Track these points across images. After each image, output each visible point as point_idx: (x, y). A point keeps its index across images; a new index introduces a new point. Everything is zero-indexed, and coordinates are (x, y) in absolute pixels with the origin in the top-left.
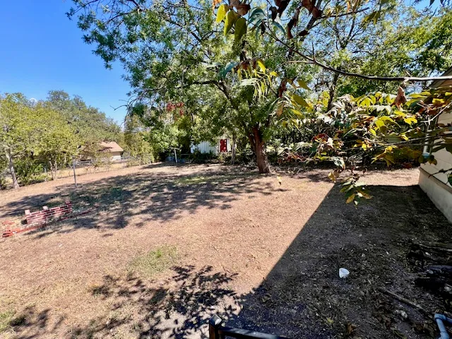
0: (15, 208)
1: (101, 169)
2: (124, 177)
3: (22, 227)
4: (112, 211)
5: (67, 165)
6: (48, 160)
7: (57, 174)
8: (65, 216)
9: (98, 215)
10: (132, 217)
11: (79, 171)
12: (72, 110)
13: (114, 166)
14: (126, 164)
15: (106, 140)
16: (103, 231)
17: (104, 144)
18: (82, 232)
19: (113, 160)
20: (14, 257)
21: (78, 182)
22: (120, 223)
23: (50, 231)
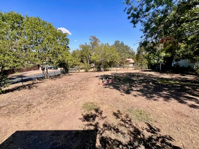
0: (102, 77)
1: (125, 69)
2: (133, 73)
3: (102, 83)
4: (126, 86)
5: (115, 66)
6: (111, 64)
7: (112, 69)
8: (112, 83)
9: (121, 86)
10: (132, 91)
11: (118, 69)
12: (120, 47)
13: (130, 68)
14: (134, 68)
15: (129, 58)
16: (121, 93)
17: (128, 59)
18: (115, 90)
19: (130, 66)
20: (99, 91)
21: (117, 72)
22: (128, 92)
23: (107, 86)
